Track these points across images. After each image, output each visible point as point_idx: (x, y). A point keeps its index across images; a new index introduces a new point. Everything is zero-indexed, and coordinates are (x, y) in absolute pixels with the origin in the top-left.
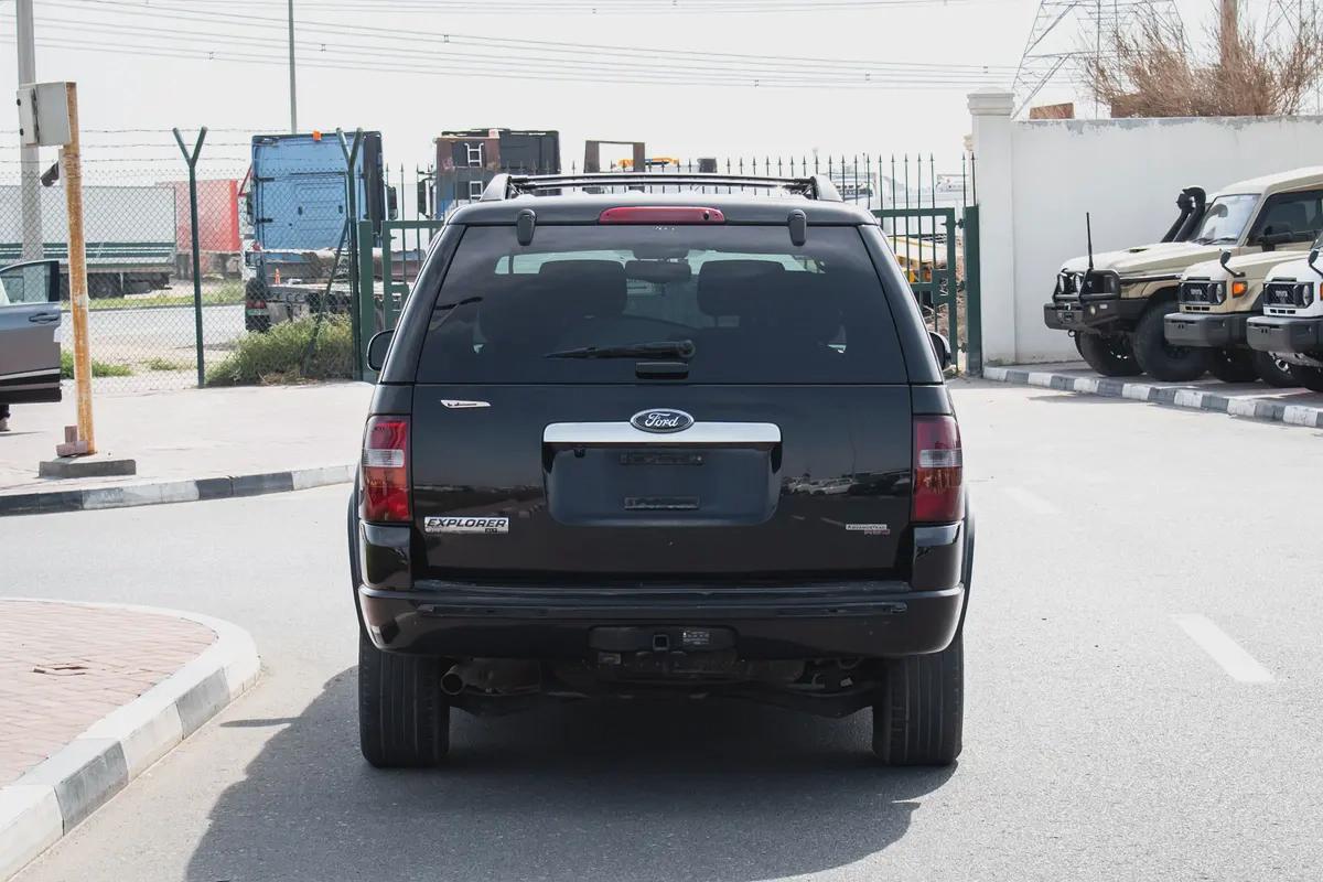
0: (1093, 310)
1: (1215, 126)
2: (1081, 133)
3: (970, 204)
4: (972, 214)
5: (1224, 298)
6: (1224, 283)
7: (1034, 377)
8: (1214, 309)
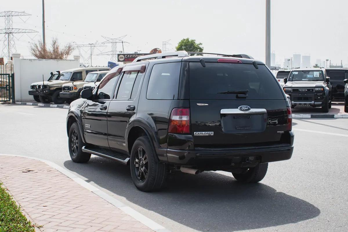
0: (44, 92)
1: (54, 61)
2: (32, 61)
3: (12, 73)
4: (13, 75)
5: (73, 90)
6: (73, 87)
7: (27, 103)
8: (70, 91)
